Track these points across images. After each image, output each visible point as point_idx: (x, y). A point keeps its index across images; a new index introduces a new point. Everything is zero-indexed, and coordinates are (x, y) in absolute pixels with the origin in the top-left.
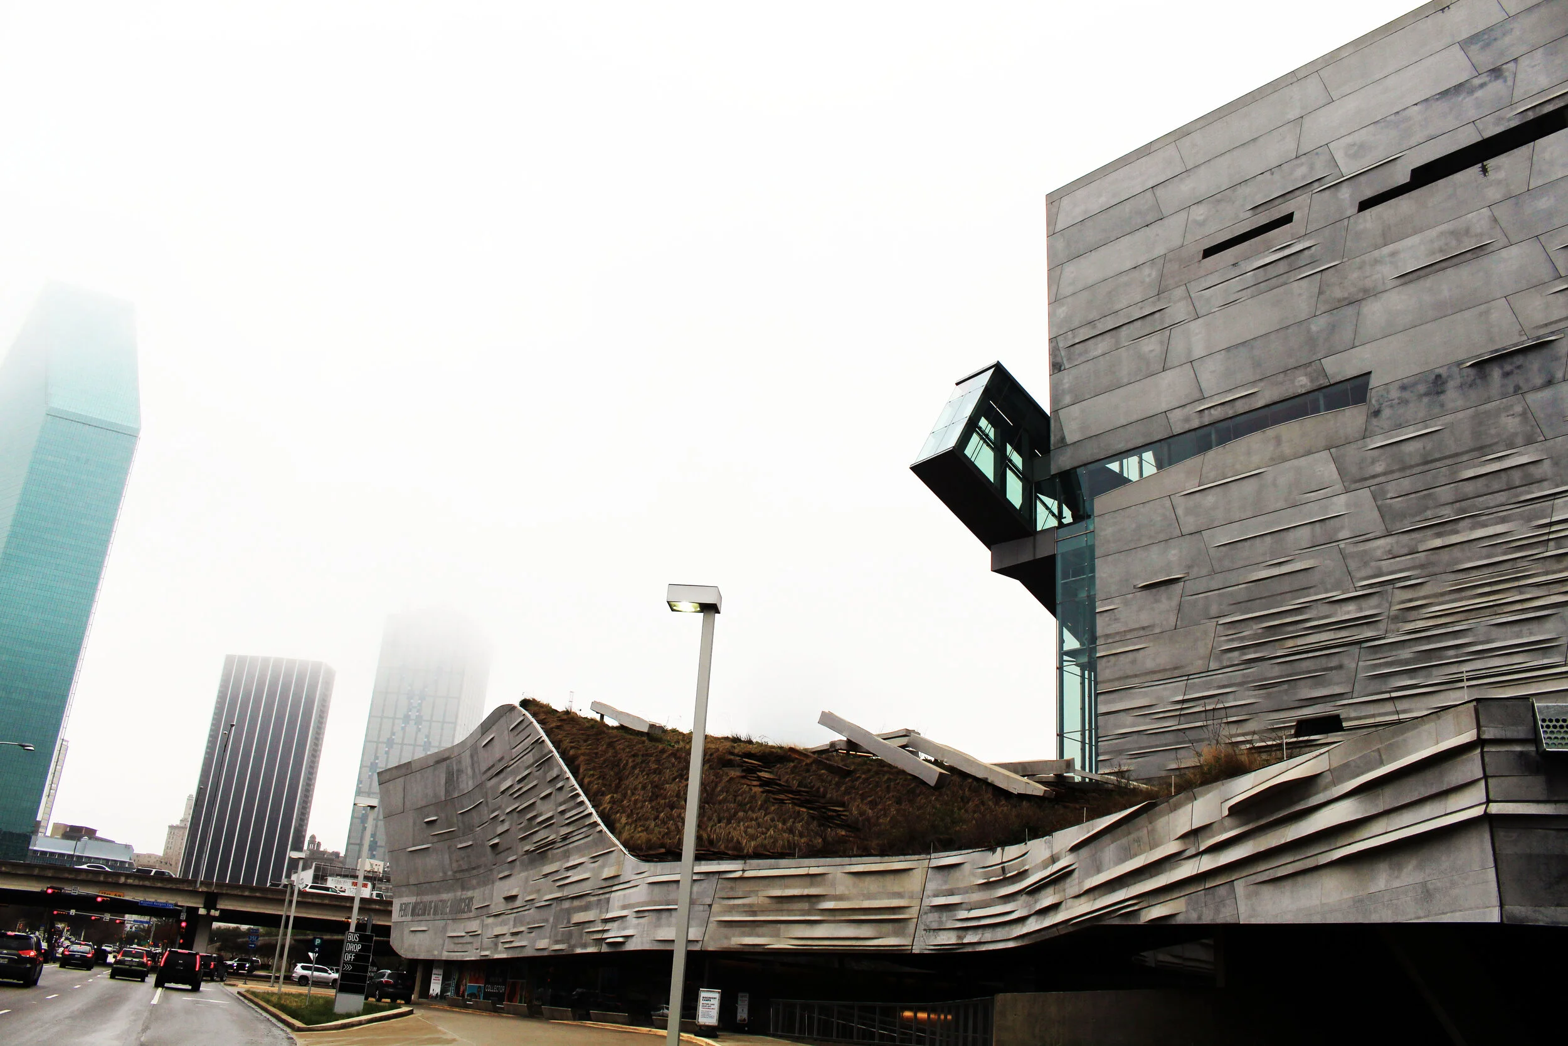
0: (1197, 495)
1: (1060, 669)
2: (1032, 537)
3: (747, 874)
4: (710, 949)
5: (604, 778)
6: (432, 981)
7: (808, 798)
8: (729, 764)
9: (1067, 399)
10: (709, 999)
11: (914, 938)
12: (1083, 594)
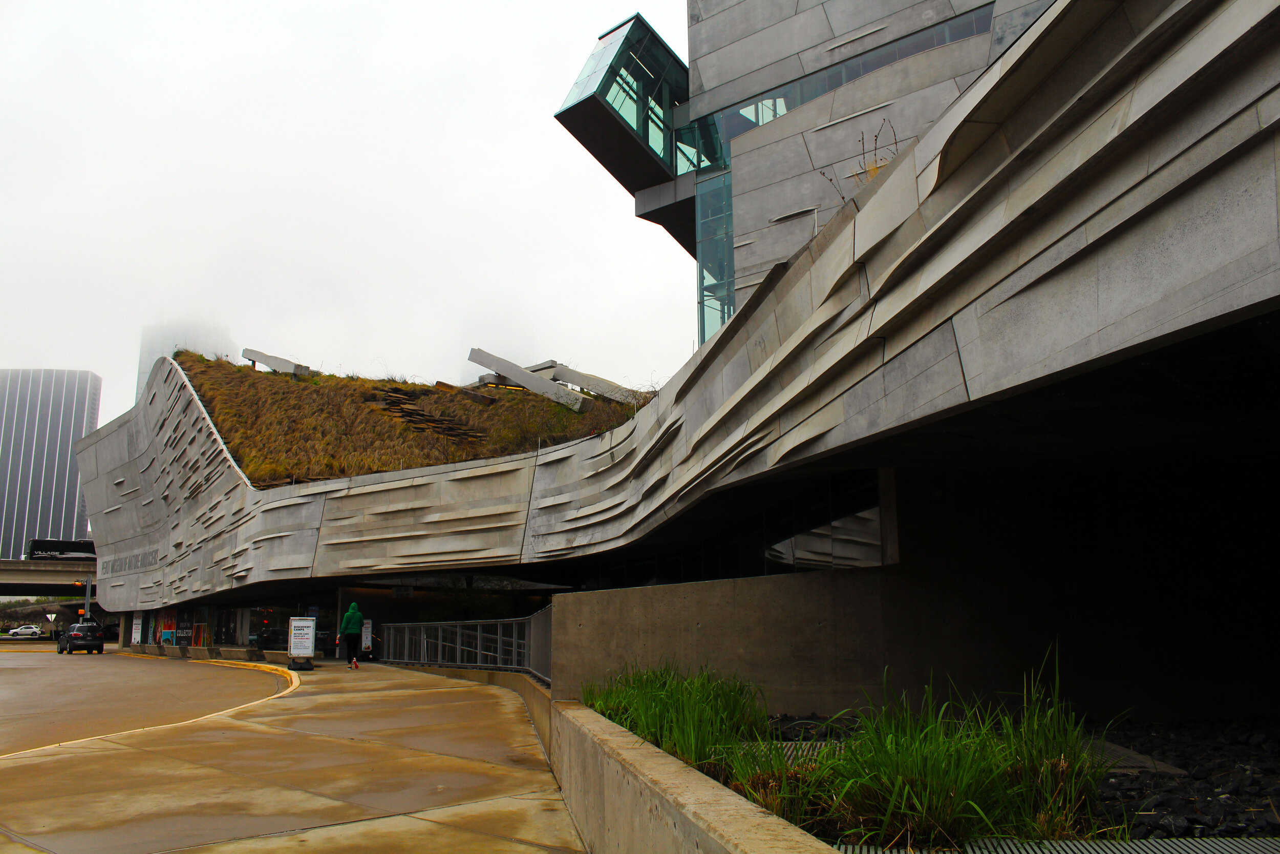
0: (828, 130)
1: (701, 303)
2: (674, 181)
3: (353, 492)
4: (320, 575)
5: (240, 416)
6: (133, 631)
7: (450, 426)
8: (373, 398)
9: (705, 49)
10: (302, 628)
11: (523, 546)
12: (721, 234)
